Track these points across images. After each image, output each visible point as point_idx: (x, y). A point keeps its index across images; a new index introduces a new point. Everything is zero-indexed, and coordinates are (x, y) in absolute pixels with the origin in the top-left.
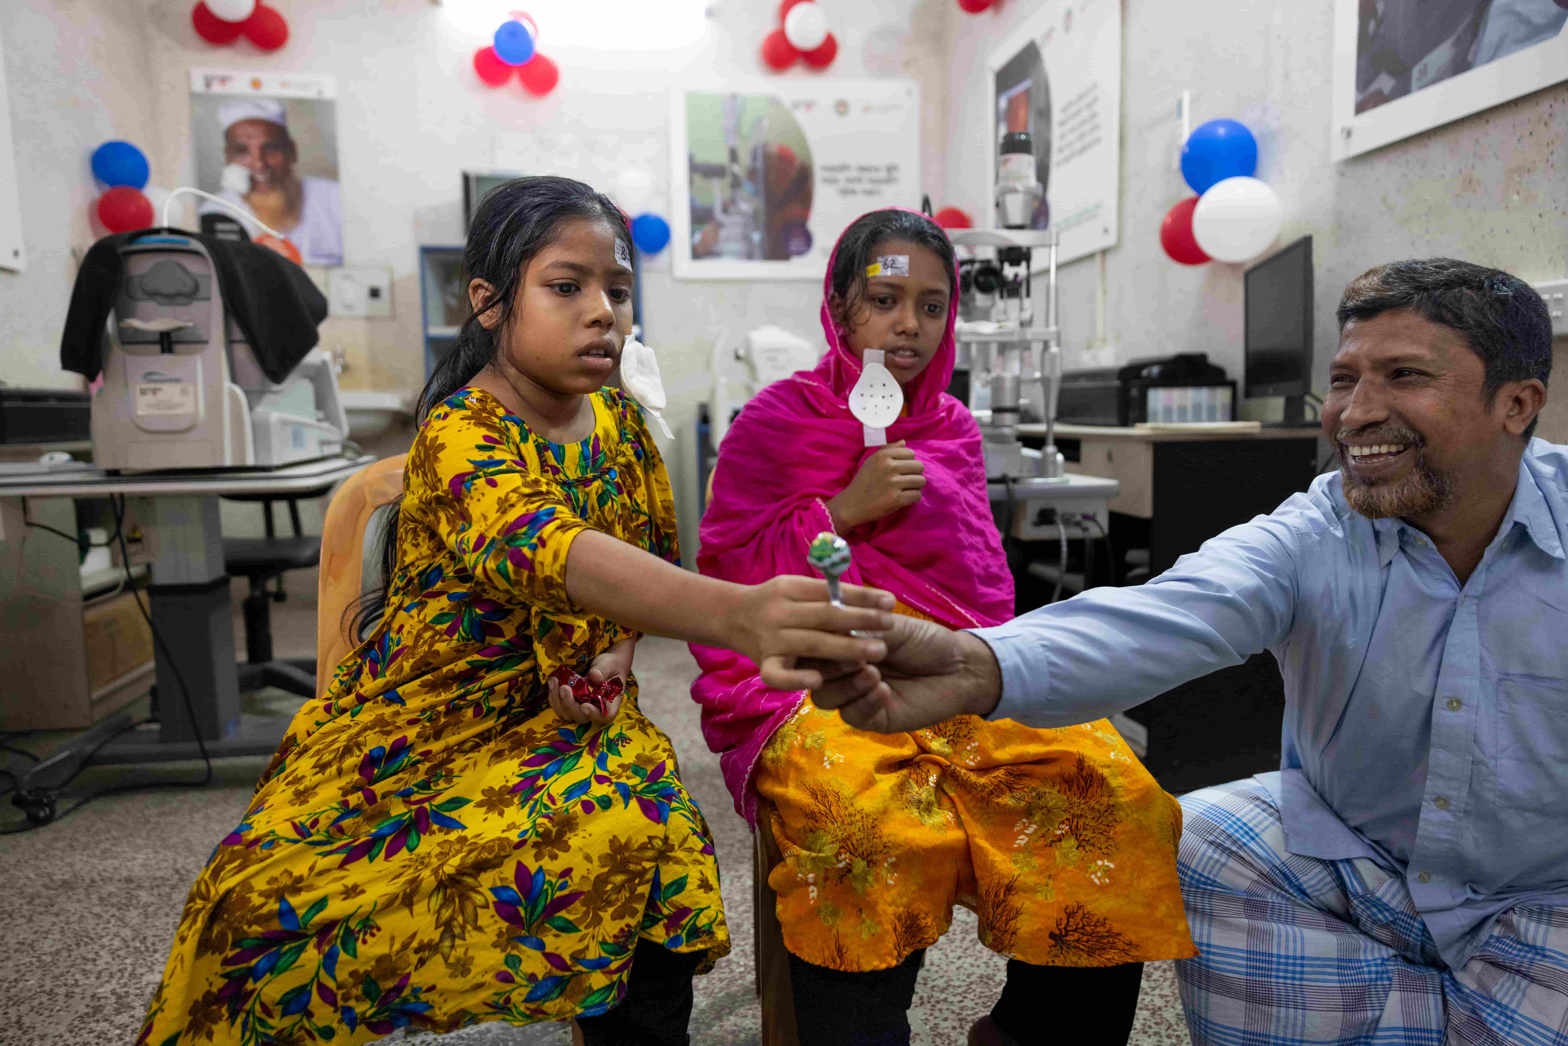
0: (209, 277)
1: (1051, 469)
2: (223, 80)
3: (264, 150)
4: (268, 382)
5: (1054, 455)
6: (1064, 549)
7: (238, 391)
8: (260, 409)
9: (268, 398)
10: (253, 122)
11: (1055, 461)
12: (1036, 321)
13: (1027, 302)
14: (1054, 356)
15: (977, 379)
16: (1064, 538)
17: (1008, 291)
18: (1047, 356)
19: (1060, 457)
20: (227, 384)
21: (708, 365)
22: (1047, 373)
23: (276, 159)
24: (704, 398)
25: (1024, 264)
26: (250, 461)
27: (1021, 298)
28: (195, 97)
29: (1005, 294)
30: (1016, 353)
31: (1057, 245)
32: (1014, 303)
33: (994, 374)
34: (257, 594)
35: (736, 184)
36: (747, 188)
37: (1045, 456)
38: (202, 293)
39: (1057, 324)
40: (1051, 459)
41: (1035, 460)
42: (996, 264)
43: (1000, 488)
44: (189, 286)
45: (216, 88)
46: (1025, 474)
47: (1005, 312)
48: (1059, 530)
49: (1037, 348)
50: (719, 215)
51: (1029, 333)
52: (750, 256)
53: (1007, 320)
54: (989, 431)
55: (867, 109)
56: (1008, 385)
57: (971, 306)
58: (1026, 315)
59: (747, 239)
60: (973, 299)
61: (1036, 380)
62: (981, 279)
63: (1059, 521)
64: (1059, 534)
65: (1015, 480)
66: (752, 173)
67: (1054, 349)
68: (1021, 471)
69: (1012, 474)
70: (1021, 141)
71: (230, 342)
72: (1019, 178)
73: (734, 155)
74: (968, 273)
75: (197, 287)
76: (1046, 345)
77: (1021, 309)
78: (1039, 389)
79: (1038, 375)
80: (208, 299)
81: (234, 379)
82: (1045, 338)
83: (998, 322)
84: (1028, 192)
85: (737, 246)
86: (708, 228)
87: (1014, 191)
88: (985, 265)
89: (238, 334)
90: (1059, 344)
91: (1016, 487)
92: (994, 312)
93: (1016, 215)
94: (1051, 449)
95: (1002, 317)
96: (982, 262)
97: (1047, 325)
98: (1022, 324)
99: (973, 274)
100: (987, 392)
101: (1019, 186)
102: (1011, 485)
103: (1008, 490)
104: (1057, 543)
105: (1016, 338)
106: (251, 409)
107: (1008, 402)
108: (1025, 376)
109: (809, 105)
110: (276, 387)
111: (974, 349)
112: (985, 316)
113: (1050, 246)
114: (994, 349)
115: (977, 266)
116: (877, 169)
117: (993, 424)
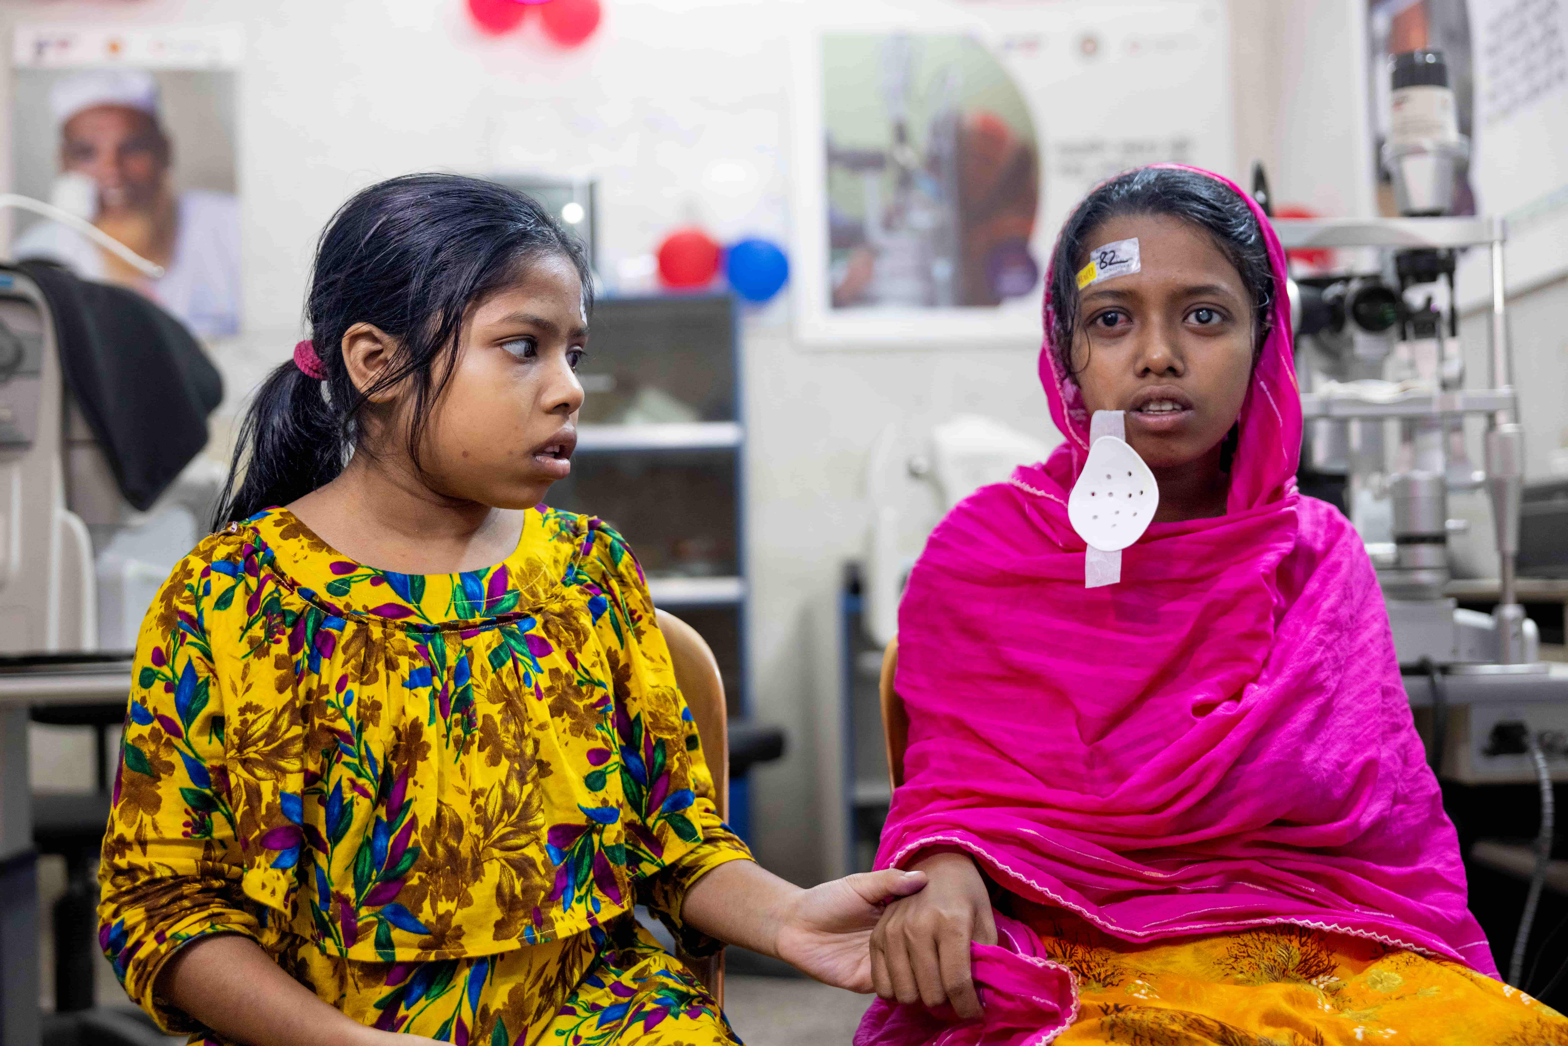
0: (39, 340)
1: (1513, 646)
2: (64, 44)
3: (122, 152)
4: (125, 508)
5: (1518, 622)
6: (1548, 798)
7: (77, 525)
8: (109, 557)
9: (122, 540)
10: (107, 109)
11: (1520, 634)
12: (1469, 379)
13: (1452, 346)
14: (1505, 440)
15: (1365, 485)
16: (1545, 777)
17: (1415, 326)
18: (1494, 439)
19: (1530, 627)
20: (59, 513)
21: (861, 487)
22: (1497, 471)
23: (139, 165)
24: (851, 549)
25: (1442, 280)
26: (89, 644)
27: (1440, 339)
28: (17, 73)
29: (1410, 331)
30: (1435, 438)
31: (1503, 242)
32: (1427, 348)
33: (1395, 475)
34: (77, 887)
35: (905, 180)
36: (925, 189)
37: (1501, 624)
38: (28, 364)
39: (1510, 380)
40: (1513, 629)
41: (1481, 632)
42: (1390, 279)
43: (1419, 683)
44: (8, 355)
45: (52, 58)
46: (1463, 658)
47: (1412, 365)
48: (1534, 763)
49: (1475, 426)
50: (876, 234)
51: (1458, 400)
52: (930, 301)
53: (1416, 377)
54: (1393, 578)
55: (1135, 46)
56: (1424, 494)
57: (1346, 354)
58: (1451, 370)
59: (925, 274)
60: (1351, 343)
61: (1475, 487)
62: (1363, 308)
63: (1534, 746)
64: (1537, 771)
65: (1445, 670)
66: (934, 163)
67: (1506, 427)
68: (1455, 652)
69: (1439, 657)
70: (1427, 65)
71: (67, 444)
72: (1428, 128)
73: (901, 134)
74: (1340, 299)
75: (19, 356)
76: (1491, 418)
77: (1442, 358)
78: (1482, 502)
79: (1478, 476)
80: (36, 373)
81: (71, 505)
82: (1489, 407)
83: (1399, 381)
84: (1444, 152)
85: (909, 286)
86: (857, 257)
87: (1419, 151)
88: (1370, 284)
89: (81, 430)
90: (1516, 418)
91: (1449, 683)
92: (1390, 366)
93: (1423, 196)
94: (1511, 611)
95: (1407, 373)
96: (1364, 278)
97: (1492, 384)
98: (1445, 385)
99: (1349, 300)
100: (1384, 510)
101: (1427, 143)
102: (1438, 677)
103: (1433, 686)
104: (1532, 789)
105: (1435, 409)
106: (96, 552)
107: (1425, 525)
108: (1455, 479)
109: (1031, 44)
110: (138, 520)
111: (1355, 430)
112: (1375, 372)
113: (1491, 245)
114: (1392, 430)
115: (1355, 286)
116: (1152, 148)
117: (1398, 566)
